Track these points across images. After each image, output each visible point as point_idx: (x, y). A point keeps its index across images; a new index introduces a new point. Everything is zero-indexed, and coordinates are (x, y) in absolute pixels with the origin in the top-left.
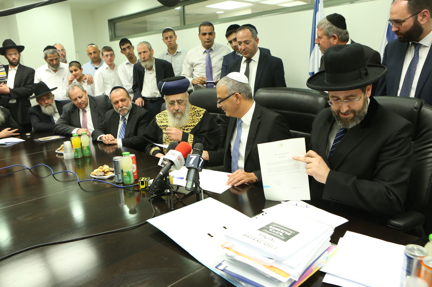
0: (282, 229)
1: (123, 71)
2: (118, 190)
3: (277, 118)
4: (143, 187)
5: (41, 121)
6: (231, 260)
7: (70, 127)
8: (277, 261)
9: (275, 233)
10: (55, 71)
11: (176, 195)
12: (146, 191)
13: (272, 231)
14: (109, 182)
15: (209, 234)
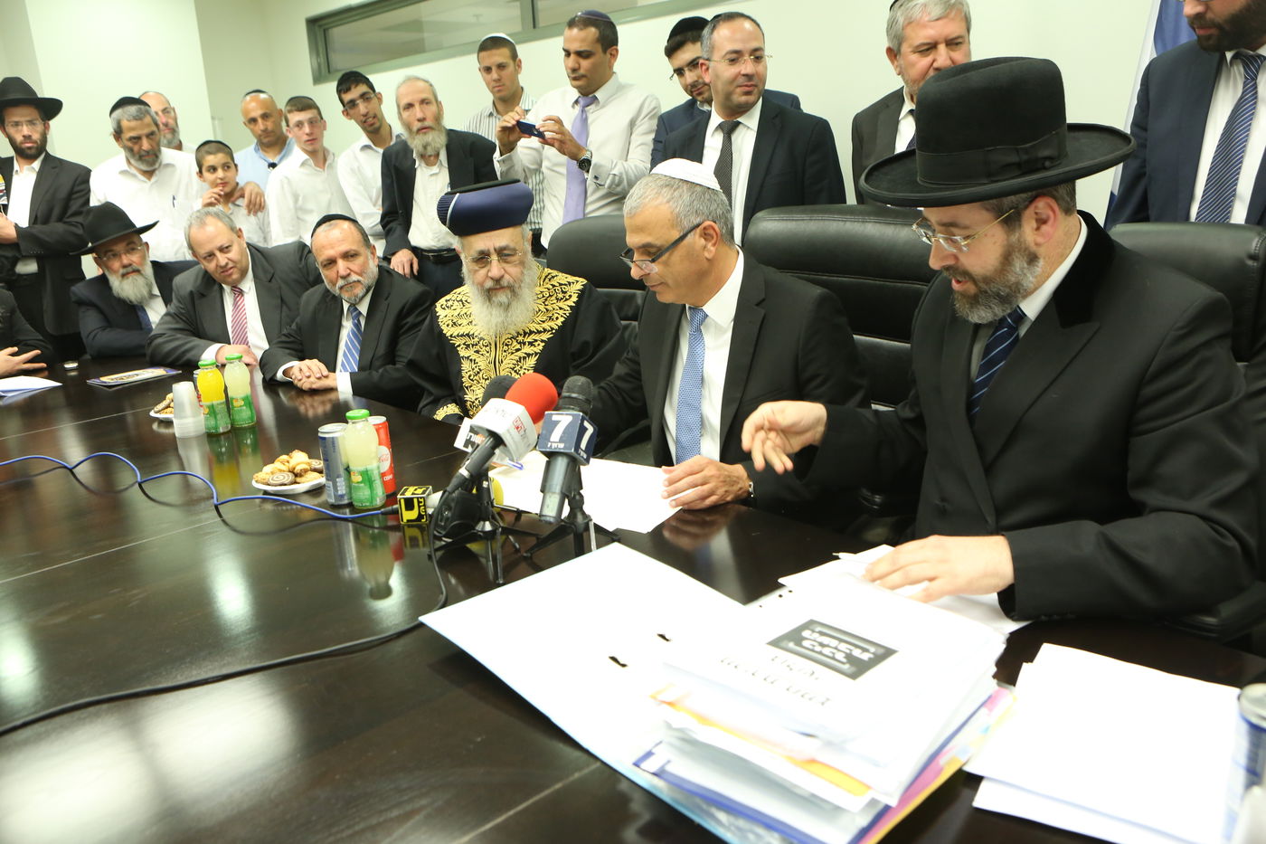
0: (841, 640)
1: (352, 170)
2: (335, 525)
3: (822, 301)
4: (412, 515)
5: (108, 323)
6: (683, 740)
7: (197, 341)
8: (829, 744)
9: (820, 653)
10: (149, 174)
11: (510, 537)
12: (421, 528)
13: (811, 647)
14: (309, 502)
15: (614, 659)
